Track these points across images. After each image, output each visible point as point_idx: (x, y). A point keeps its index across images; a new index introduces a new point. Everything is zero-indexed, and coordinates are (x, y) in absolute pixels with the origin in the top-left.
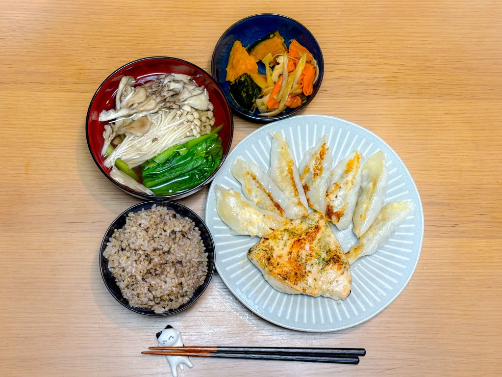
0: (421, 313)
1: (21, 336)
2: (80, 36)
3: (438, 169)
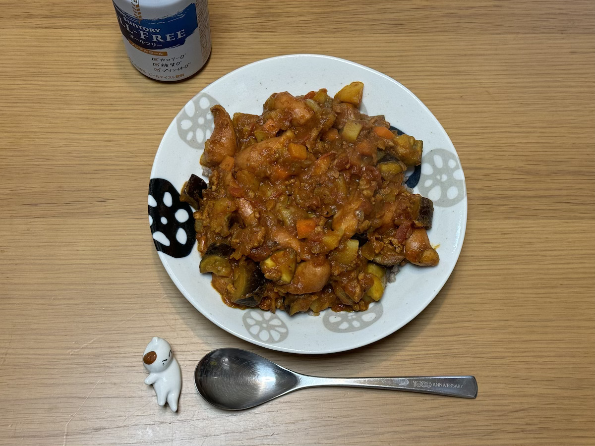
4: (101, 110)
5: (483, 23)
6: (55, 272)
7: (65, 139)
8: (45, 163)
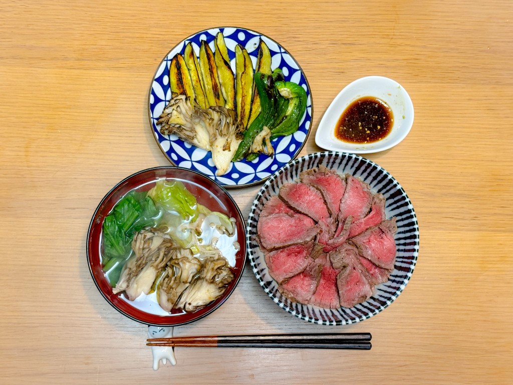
0: (437, 308)
1: (21, 325)
2: (83, 9)
3: (459, 158)
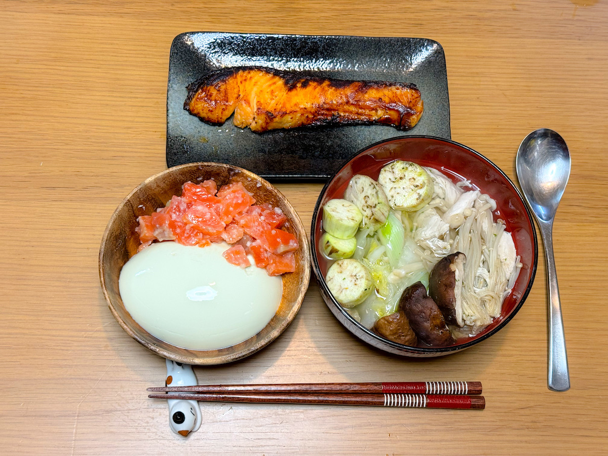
4: (120, 97)
5: (502, 26)
6: (71, 255)
7: (84, 124)
8: (64, 147)
